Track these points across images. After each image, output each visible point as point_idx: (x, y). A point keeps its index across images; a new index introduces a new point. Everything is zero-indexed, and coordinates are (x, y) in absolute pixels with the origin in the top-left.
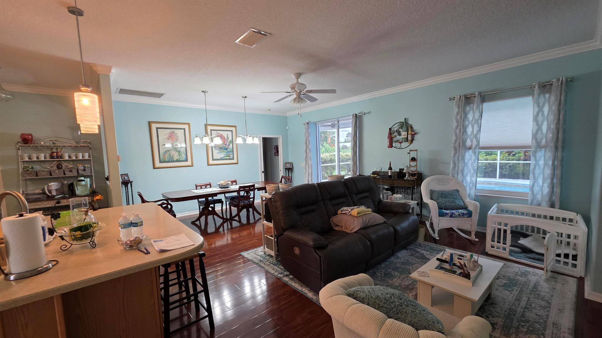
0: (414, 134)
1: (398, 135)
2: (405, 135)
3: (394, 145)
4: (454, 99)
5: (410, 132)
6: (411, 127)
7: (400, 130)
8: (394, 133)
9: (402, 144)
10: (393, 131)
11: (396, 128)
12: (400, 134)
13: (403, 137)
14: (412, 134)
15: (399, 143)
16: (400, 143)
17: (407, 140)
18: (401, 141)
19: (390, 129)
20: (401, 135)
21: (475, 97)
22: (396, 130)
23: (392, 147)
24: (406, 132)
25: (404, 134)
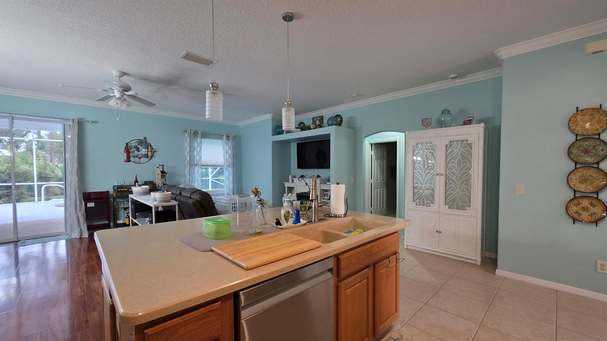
0: (154, 152)
1: (137, 151)
2: (146, 152)
3: (132, 159)
4: (185, 131)
5: (150, 149)
6: (151, 146)
7: (139, 146)
8: (131, 148)
9: (140, 159)
10: (130, 146)
11: (135, 144)
12: (138, 150)
13: (143, 153)
14: (152, 152)
15: (138, 158)
16: (140, 158)
17: (146, 156)
18: (140, 156)
19: (127, 144)
20: (140, 151)
21: (198, 133)
22: (134, 146)
23: (130, 162)
24: (147, 150)
25: (143, 151)
